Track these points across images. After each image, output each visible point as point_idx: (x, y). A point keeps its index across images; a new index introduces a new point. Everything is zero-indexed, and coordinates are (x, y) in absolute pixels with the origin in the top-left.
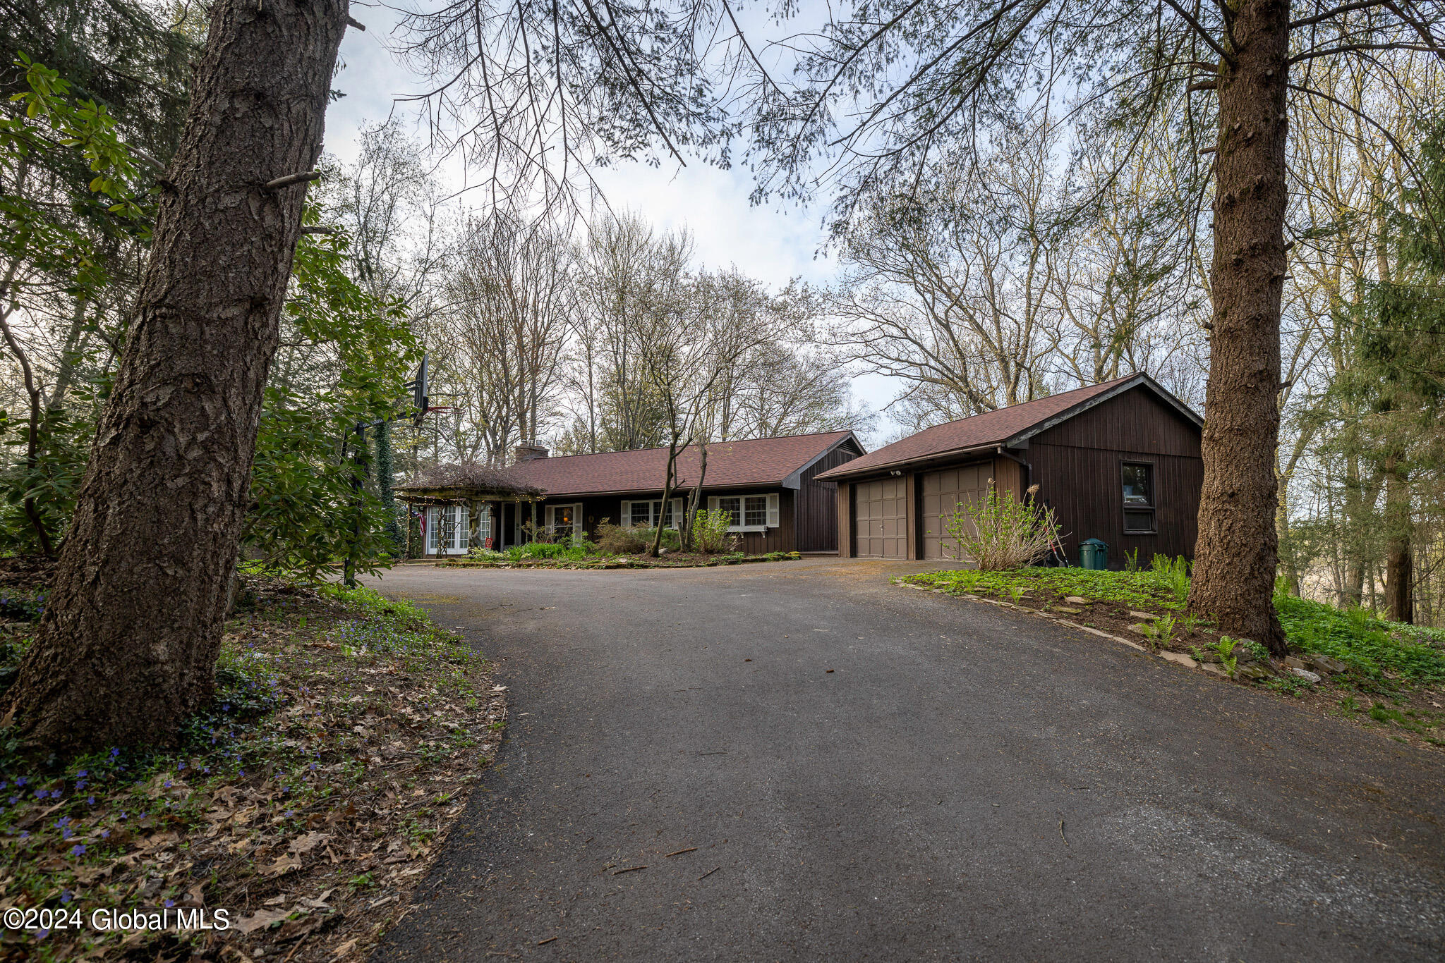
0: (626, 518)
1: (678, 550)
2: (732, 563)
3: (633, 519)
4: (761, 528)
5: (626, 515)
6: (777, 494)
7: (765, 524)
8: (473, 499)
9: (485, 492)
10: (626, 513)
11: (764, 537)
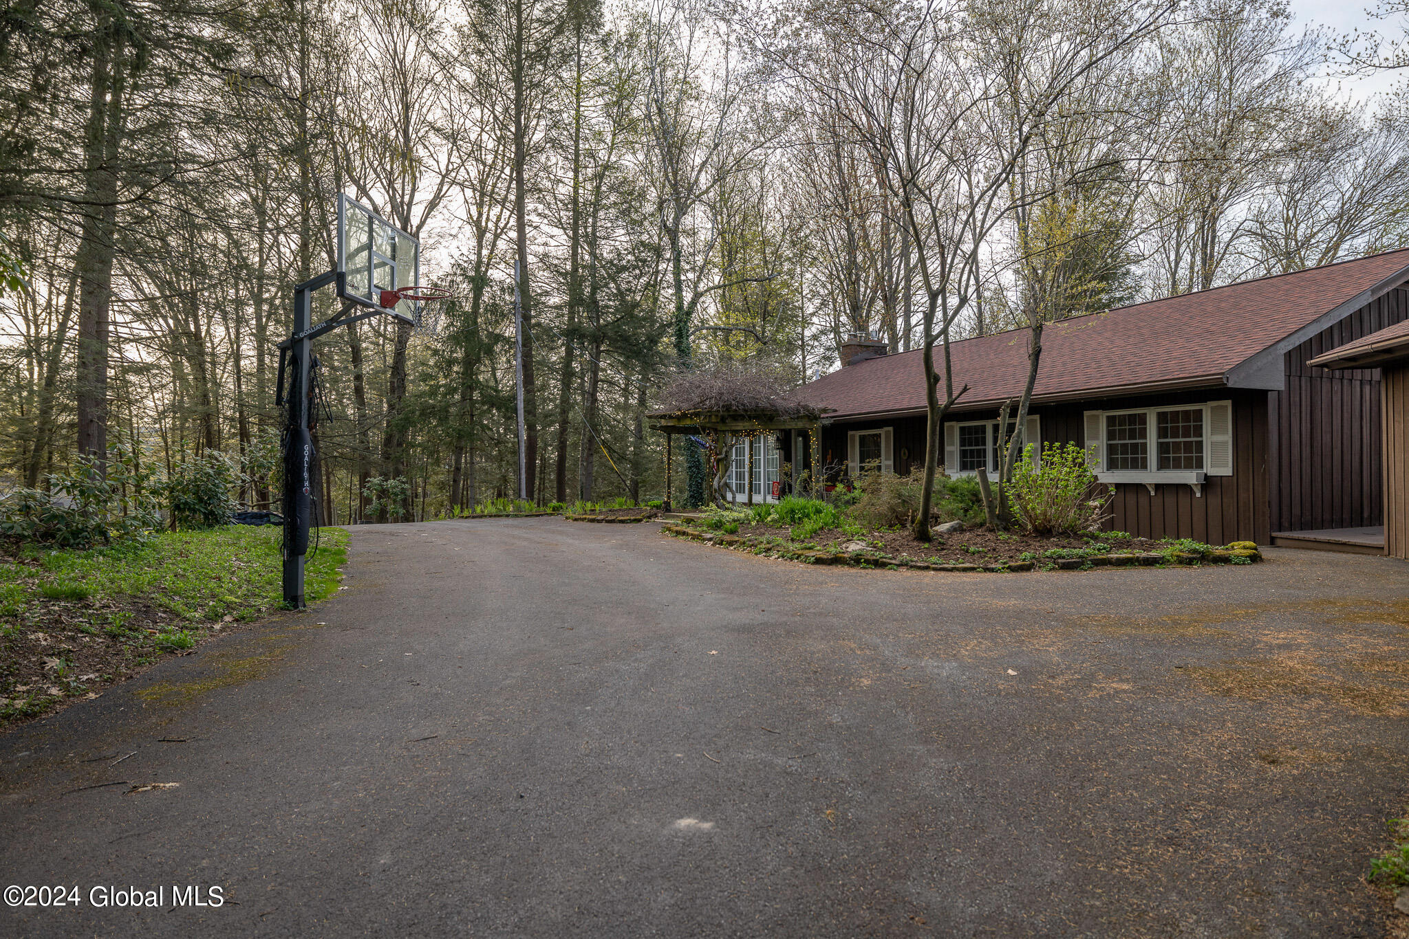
1: (981, 525)
2: (1068, 567)
3: (964, 454)
4: (1190, 477)
5: (953, 448)
6: (1228, 403)
7: (1202, 467)
8: (719, 428)
9: (737, 417)
10: (952, 444)
11: (1198, 495)
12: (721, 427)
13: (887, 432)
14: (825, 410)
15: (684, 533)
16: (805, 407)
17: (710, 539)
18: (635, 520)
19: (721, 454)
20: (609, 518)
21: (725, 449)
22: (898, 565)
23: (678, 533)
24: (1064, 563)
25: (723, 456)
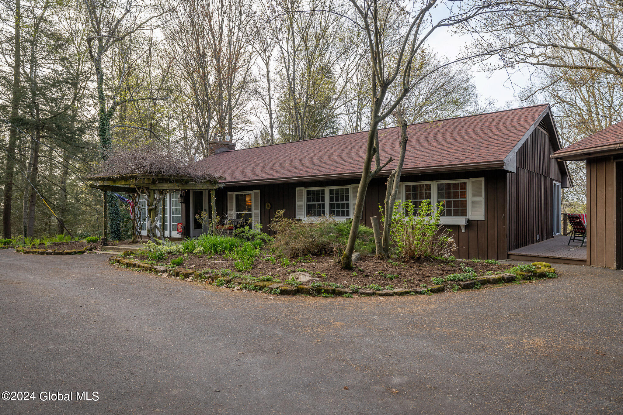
0: (301, 206)
3: (309, 207)
5: (301, 203)
6: (483, 179)
7: (466, 215)
8: (151, 188)
9: (164, 180)
10: (301, 200)
11: (463, 231)
12: (152, 187)
13: (256, 194)
14: (220, 178)
15: (135, 265)
16: (209, 176)
17: (164, 271)
18: (79, 252)
19: (152, 205)
20: (57, 251)
21: (155, 202)
22: (352, 293)
23: (128, 265)
24: (464, 285)
25: (154, 207)
